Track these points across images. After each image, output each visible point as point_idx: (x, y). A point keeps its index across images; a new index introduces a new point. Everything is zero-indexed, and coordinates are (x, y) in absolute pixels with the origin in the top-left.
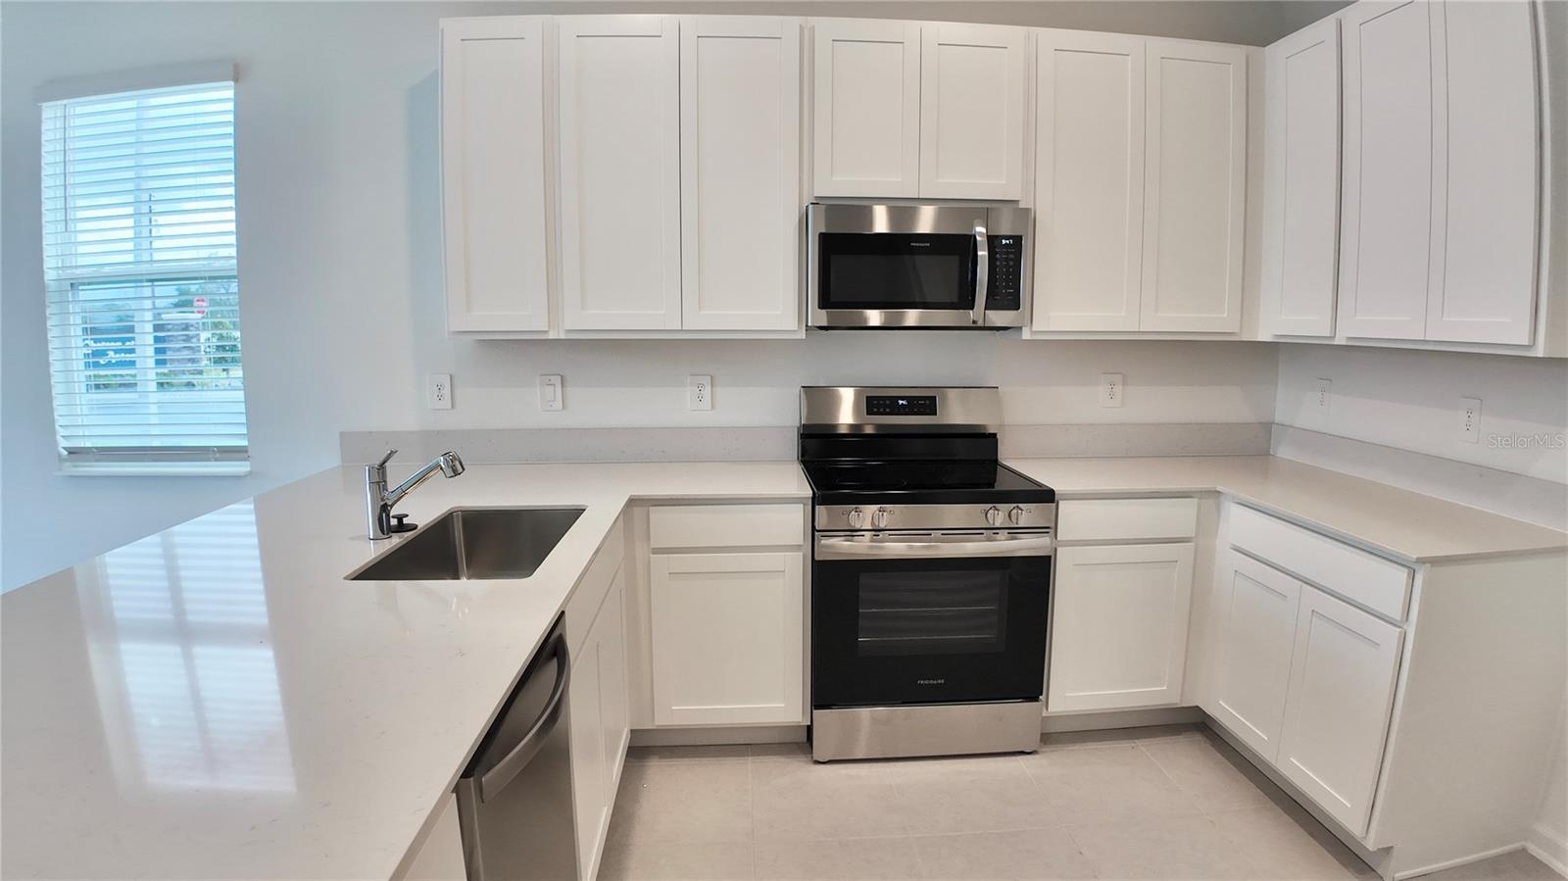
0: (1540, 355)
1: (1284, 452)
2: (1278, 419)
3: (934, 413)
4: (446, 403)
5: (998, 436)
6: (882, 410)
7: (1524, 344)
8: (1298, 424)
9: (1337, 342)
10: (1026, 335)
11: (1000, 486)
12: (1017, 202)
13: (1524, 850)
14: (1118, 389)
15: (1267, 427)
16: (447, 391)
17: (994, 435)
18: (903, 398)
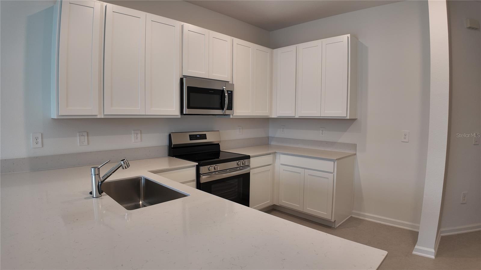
0: (348, 118)
1: (273, 143)
2: (270, 136)
3: (206, 139)
4: (40, 145)
5: (220, 144)
6: (193, 138)
7: (344, 116)
8: (275, 136)
9: (296, 117)
10: (231, 117)
11: (221, 158)
12: (229, 82)
13: (351, 217)
14: (241, 130)
15: (268, 137)
16: (40, 140)
17: (218, 144)
18: (198, 135)
